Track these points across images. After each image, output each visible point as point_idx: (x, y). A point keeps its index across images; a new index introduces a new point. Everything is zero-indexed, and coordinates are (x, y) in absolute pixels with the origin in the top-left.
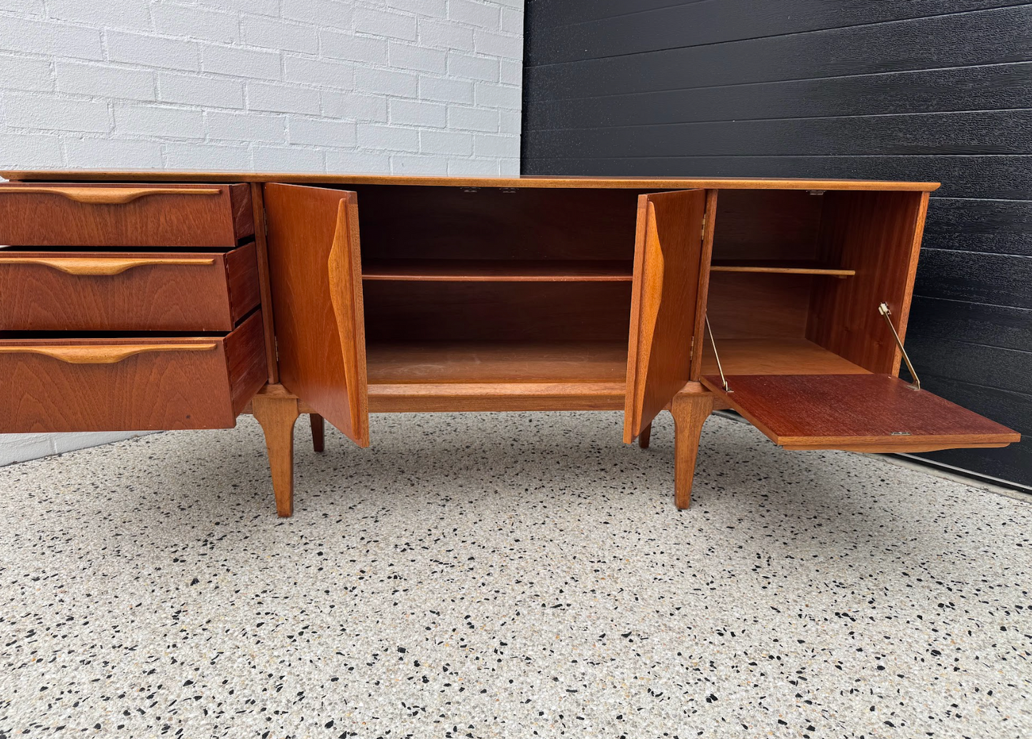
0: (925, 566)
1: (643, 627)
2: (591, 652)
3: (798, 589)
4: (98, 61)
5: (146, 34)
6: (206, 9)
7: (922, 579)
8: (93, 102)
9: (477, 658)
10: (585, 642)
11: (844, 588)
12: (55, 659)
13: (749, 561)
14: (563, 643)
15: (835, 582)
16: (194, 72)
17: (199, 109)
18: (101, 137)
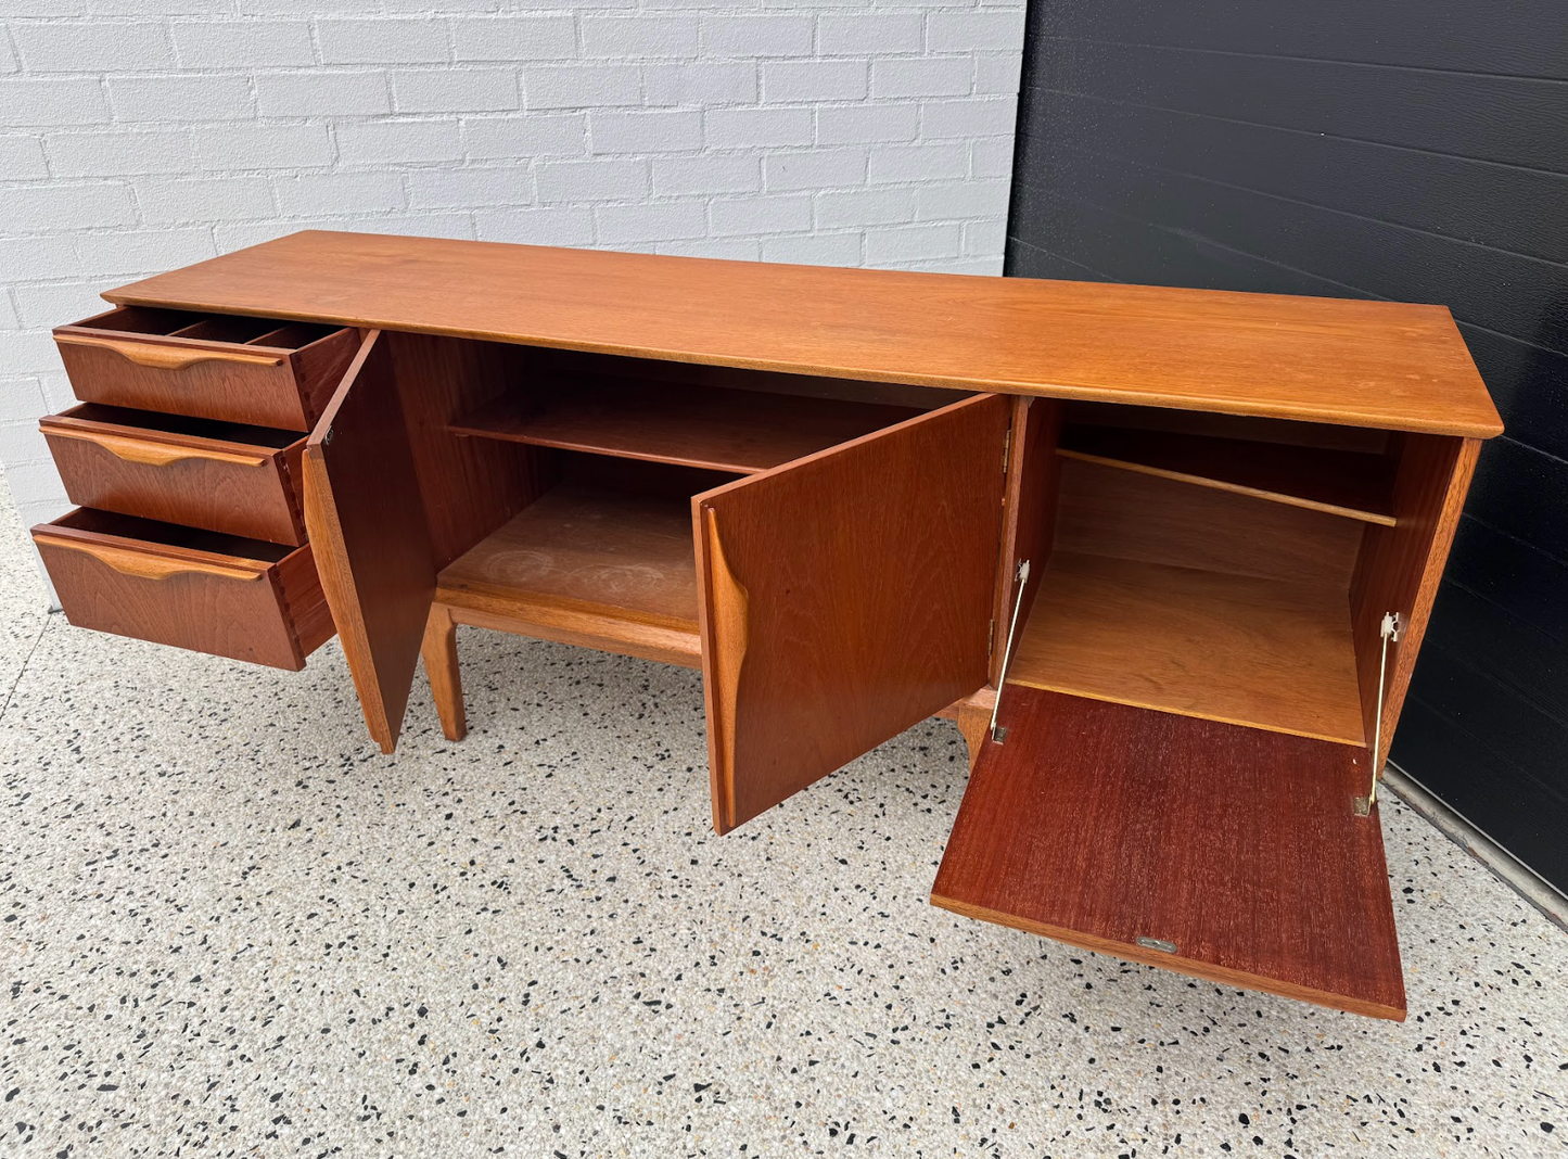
0: (1297, 1115)
1: (734, 1081)
2: (632, 1100)
3: (1026, 1087)
4: (309, 67)
7: (1266, 1140)
8: (307, 125)
9: (494, 1057)
10: (640, 1080)
11: (1105, 1111)
12: (113, 898)
14: (611, 1072)
15: (1100, 1094)
16: (443, 63)
17: (453, 118)
18: (321, 172)
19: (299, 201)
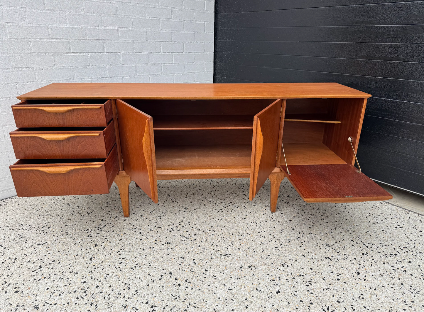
0: (360, 237)
1: (256, 264)
2: (237, 274)
3: (312, 247)
4: (47, 39)
5: (65, 26)
6: (88, 14)
7: (358, 243)
8: (46, 55)
9: (197, 277)
10: (235, 270)
11: (329, 246)
12: (50, 277)
13: (296, 235)
14: (227, 270)
15: (326, 244)
16: (84, 39)
17: (87, 54)
18: (50, 68)
19: (43, 76)
